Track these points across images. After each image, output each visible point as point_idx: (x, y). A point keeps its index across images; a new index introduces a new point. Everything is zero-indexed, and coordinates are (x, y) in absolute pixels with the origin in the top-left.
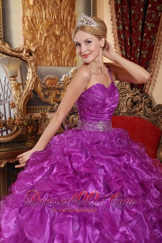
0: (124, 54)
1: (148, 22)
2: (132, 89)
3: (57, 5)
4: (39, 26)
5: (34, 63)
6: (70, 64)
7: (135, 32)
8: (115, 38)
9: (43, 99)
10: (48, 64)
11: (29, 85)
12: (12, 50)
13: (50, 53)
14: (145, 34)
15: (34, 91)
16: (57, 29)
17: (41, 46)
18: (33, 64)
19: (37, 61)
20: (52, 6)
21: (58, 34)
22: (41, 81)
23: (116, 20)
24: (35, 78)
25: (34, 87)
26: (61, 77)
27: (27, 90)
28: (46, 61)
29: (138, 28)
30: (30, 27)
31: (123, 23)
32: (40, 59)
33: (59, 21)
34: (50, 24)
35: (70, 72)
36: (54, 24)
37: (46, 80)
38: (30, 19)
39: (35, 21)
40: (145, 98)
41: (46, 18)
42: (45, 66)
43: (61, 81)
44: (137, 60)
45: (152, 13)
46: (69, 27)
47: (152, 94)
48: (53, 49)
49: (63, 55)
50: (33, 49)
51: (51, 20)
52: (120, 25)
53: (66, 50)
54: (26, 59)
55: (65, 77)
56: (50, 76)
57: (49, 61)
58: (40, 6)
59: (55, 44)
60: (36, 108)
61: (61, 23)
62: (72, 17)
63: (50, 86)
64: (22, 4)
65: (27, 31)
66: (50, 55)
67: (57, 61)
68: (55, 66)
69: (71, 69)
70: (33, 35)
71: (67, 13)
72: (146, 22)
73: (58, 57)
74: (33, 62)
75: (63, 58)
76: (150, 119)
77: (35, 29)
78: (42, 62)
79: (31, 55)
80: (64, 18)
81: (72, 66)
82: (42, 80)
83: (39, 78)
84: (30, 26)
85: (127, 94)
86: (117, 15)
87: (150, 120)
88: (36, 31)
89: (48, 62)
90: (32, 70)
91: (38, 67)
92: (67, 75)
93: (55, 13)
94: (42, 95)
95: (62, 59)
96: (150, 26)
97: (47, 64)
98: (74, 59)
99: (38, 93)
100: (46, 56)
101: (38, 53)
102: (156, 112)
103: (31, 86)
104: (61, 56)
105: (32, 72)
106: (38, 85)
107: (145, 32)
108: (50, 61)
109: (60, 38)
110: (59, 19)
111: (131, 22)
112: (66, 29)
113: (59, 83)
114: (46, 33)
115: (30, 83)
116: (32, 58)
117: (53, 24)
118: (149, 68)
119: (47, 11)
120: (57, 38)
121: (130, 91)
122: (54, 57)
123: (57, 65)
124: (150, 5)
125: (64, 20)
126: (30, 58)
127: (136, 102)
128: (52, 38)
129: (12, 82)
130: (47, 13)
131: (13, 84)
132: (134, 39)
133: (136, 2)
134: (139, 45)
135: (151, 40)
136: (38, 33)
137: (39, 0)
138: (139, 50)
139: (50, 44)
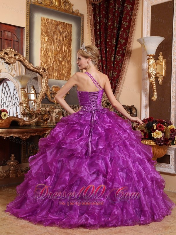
1: (117, 55)
3: (61, 42)
4: (50, 54)
6: (67, 79)
7: (109, 61)
9: (51, 100)
13: (56, 71)
14: (116, 63)
15: (46, 94)
16: (60, 57)
17: (51, 67)
18: (46, 77)
19: (48, 76)
20: (58, 42)
21: (61, 60)
24: (47, 86)
25: (46, 91)
27: (42, 93)
29: (111, 59)
31: (101, 56)
32: (49, 74)
33: (61, 52)
34: (56, 53)
36: (59, 54)
37: (52, 88)
38: (45, 50)
39: (48, 51)
41: (54, 50)
42: (52, 79)
45: (120, 51)
46: (67, 56)
48: (58, 69)
50: (46, 68)
51: (57, 51)
53: (65, 70)
54: (42, 74)
56: (55, 85)
59: (59, 66)
61: (63, 54)
62: (69, 50)
63: (55, 92)
64: (41, 40)
65: (43, 57)
66: (55, 73)
67: (59, 77)
68: (59, 79)
70: (46, 59)
71: (67, 48)
72: (116, 56)
77: (48, 56)
78: (51, 76)
79: (45, 71)
80: (64, 50)
82: (50, 88)
83: (49, 86)
84: (45, 54)
90: (45, 81)
91: (49, 79)
93: (59, 47)
94: (50, 97)
96: (119, 58)
97: (54, 77)
98: (70, 76)
99: (48, 96)
100: (53, 73)
101: (49, 71)
103: (44, 90)
104: (62, 74)
106: (48, 91)
109: (62, 62)
110: (62, 51)
111: (106, 55)
112: (66, 57)
114: (54, 59)
119: (55, 46)
120: (60, 62)
122: (58, 74)
124: (119, 46)
125: (64, 52)
126: (44, 73)
127: (109, 104)
128: (58, 62)
129: (22, 92)
130: (55, 47)
131: (23, 93)
132: (108, 65)
133: (110, 43)
134: (112, 69)
135: (119, 66)
136: (49, 59)
137: (51, 39)
138: (112, 72)
139: (56, 66)
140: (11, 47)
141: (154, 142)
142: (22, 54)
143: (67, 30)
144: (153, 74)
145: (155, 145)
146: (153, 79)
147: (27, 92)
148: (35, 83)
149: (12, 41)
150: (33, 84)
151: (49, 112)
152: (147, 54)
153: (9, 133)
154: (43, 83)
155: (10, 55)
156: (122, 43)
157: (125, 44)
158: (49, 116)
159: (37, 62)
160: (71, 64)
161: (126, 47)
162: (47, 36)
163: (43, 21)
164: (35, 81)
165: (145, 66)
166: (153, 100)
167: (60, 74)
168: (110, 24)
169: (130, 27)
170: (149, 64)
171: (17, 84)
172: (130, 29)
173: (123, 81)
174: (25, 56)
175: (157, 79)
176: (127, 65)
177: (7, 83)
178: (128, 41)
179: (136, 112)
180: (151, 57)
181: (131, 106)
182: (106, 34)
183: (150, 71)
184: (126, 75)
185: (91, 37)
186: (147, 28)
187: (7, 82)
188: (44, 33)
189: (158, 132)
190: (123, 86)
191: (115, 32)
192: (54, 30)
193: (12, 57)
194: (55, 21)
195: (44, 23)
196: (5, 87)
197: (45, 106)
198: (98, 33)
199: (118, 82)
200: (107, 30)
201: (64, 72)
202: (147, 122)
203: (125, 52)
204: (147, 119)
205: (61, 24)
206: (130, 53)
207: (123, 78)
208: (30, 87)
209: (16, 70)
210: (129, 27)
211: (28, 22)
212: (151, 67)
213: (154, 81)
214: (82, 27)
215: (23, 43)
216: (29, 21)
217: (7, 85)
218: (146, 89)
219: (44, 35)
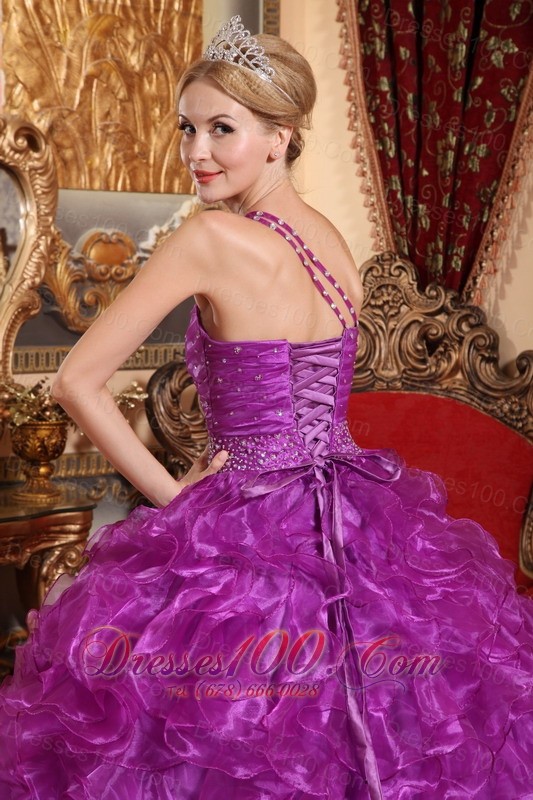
0: (392, 154)
1: (492, 32)
2: (421, 288)
4: (65, 32)
5: (45, 178)
6: (177, 182)
7: (438, 69)
8: (352, 90)
9: (77, 321)
10: (97, 184)
11: (27, 264)
13: (104, 141)
14: (479, 81)
15: (44, 291)
16: (131, 47)
17: (71, 112)
18: (40, 182)
19: (55, 173)
21: (137, 68)
22: (70, 251)
23: (357, 18)
24: (49, 239)
25: (43, 272)
26: (143, 236)
27: (19, 286)
28: (91, 171)
29: (450, 56)
30: (30, 36)
32: (65, 162)
33: (140, 13)
34: (104, 23)
35: (177, 216)
36: (122, 25)
37: (87, 244)
38: (30, 4)
39: (49, 12)
40: (472, 326)
41: (89, 2)
42: (85, 189)
43: (145, 251)
44: (443, 178)
46: (176, 37)
47: (496, 310)
48: (117, 126)
49: (152, 148)
50: (42, 124)
51: (109, 11)
52: (378, 40)
53: (165, 129)
54: (15, 161)
55: (159, 235)
56: (101, 230)
57: (99, 172)
59: (125, 104)
60: (48, 354)
61: (149, 24)
63: (102, 268)
65: (17, 51)
66: (102, 148)
67: (129, 173)
68: (124, 189)
69: (181, 203)
70: (40, 68)
72: (483, 34)
73: (135, 157)
74: (40, 174)
75: (152, 161)
76: (490, 407)
77: (51, 46)
78: (74, 173)
79: (33, 144)
80: (157, 2)
81: (187, 192)
82: (73, 244)
83: (63, 238)
84: (29, 30)
85: (404, 309)
87: (492, 411)
88: (53, 52)
89: (94, 174)
90: (38, 207)
91: (62, 193)
92: (165, 228)
94: (72, 305)
95: (148, 163)
96: (499, 49)
97: (92, 180)
99: (58, 296)
100: (88, 152)
101: (58, 140)
102: (518, 382)
103: (31, 269)
104: (145, 154)
105: (38, 213)
106: (59, 266)
107: (479, 74)
108: (103, 172)
109: (141, 80)
110: (141, 6)
111: (419, 29)
112: (166, 49)
113: (135, 258)
114: (91, 61)
115: (30, 259)
116: (38, 159)
117: (118, 25)
118: (490, 210)
120: (132, 80)
121: (416, 296)
122: (120, 155)
123: (128, 187)
125: (157, 10)
126: (30, 158)
127: (438, 342)
128: (116, 81)
132: (434, 98)
134: (456, 120)
135: (500, 102)
136: (58, 61)
138: (453, 141)
139: (106, 106)
158: (64, 433)
167: (129, 158)
173: (522, 198)
190: (523, 228)
197: (43, 360)
199: (491, 206)
201: (155, 142)
207: (527, 181)
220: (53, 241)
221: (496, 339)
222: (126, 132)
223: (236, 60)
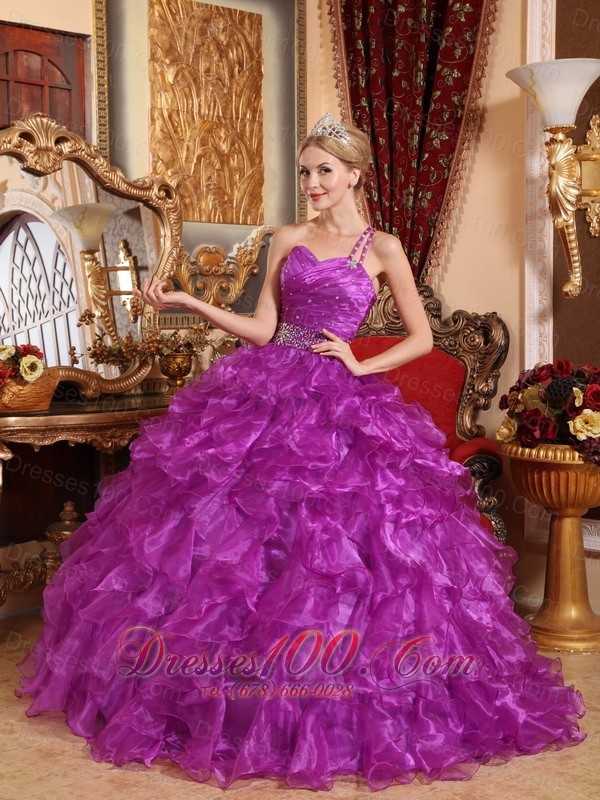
0: (376, 199)
1: (433, 128)
3: (224, 85)
4: (186, 131)
5: (175, 214)
6: (249, 218)
7: (402, 150)
12: (129, 184)
13: (207, 193)
14: (427, 155)
15: (175, 279)
16: (222, 140)
17: (189, 177)
18: (173, 216)
19: (181, 212)
20: (213, 86)
21: (226, 151)
22: (189, 257)
24: (178, 250)
25: (174, 269)
26: (229, 248)
28: (200, 210)
29: (409, 142)
30: (166, 133)
31: (373, 130)
32: (186, 206)
33: (226, 120)
34: (208, 126)
35: (249, 238)
36: (217, 127)
37: (198, 254)
38: (166, 114)
39: (177, 120)
41: (200, 113)
42: (196, 222)
43: (231, 258)
44: (407, 212)
45: (442, 111)
46: (248, 135)
47: (439, 289)
48: (215, 185)
49: (235, 198)
50: (173, 184)
51: (210, 119)
53: (243, 186)
54: (158, 204)
55: (239, 249)
56: (205, 245)
57: (205, 212)
58: (189, 86)
59: (220, 172)
61: (233, 126)
62: (254, 111)
63: (207, 267)
64: (150, 80)
65: (159, 142)
66: (207, 197)
67: (222, 212)
68: (219, 222)
69: (252, 230)
70: (172, 151)
71: (245, 105)
72: (428, 129)
73: (226, 203)
74: (173, 212)
75: (235, 206)
77: (178, 138)
78: (191, 212)
79: (169, 195)
81: (255, 224)
82: (190, 254)
83: (185, 249)
84: (166, 130)
86: (355, 113)
87: (439, 346)
88: (179, 143)
89: (202, 212)
90: (171, 231)
91: (184, 223)
92: (242, 245)
93: (218, 103)
94: (190, 289)
95: (232, 207)
96: (437, 137)
97: (201, 216)
98: (258, 209)
99: (182, 284)
100: (198, 200)
101: (182, 192)
102: (453, 328)
103: (169, 266)
104: (231, 202)
105: (171, 234)
106: (183, 266)
107: (426, 152)
108: (207, 212)
109: (229, 159)
110: (228, 116)
111: (390, 128)
112: (242, 141)
113: (225, 262)
114: (200, 147)
115: (167, 261)
116: (171, 203)
117: (215, 127)
118: (434, 230)
119: (203, 98)
120: (224, 159)
122: (217, 202)
123: (221, 220)
124: (438, 93)
125: (237, 118)
126: (167, 203)
128: (214, 158)
129: (87, 264)
130: (202, 103)
131: (89, 268)
132: (400, 166)
133: (404, 84)
134: (414, 178)
135: (440, 168)
136: (182, 147)
137: (186, 73)
138: (412, 190)
139: (209, 173)
140: (42, 111)
141: (577, 454)
142: (84, 134)
143: (245, 36)
144: (569, 198)
145: (582, 462)
146: (568, 218)
147: (103, 265)
148: (132, 230)
149: (47, 90)
150: (126, 235)
151: (189, 345)
152: (544, 123)
153: (50, 430)
154: (162, 240)
155: (42, 142)
156: (450, 82)
157: (462, 85)
158: (190, 360)
159: (140, 163)
160: (261, 162)
161: (465, 96)
162: (173, 62)
163: (157, 7)
164: (131, 222)
165: (537, 165)
166: (566, 294)
167: (222, 204)
168: (402, 9)
169: (478, 21)
170: (553, 162)
171: (65, 234)
172: (477, 30)
173: (453, 222)
174: (95, 141)
175: (581, 214)
176: (468, 163)
177: (27, 229)
178: (470, 73)
179: (507, 336)
180: (561, 136)
181: (485, 316)
182: (390, 47)
183: (554, 188)
184: (464, 200)
185: (335, 59)
186: (544, 24)
187: (30, 224)
188: (160, 53)
189: (592, 417)
190: (454, 240)
191: (423, 39)
192: (197, 41)
193: (47, 150)
194: (199, 5)
195: (160, 16)
196: (23, 245)
197: (174, 321)
198: (360, 45)
199: (435, 227)
200: (394, 35)
201: (237, 195)
202: (550, 380)
203: (462, 116)
204: (549, 367)
205: (220, 14)
206: (478, 118)
207: (455, 213)
208: (113, 244)
209: (60, 182)
210: (474, 20)
211: (103, 15)
212: (560, 173)
213: (572, 226)
214: (298, 21)
215: (87, 93)
216: (104, 9)
217: (31, 237)
218: (542, 252)
219: (163, 59)
220: (180, 251)
221: (440, 304)
222: (220, 188)
223: (330, 134)
